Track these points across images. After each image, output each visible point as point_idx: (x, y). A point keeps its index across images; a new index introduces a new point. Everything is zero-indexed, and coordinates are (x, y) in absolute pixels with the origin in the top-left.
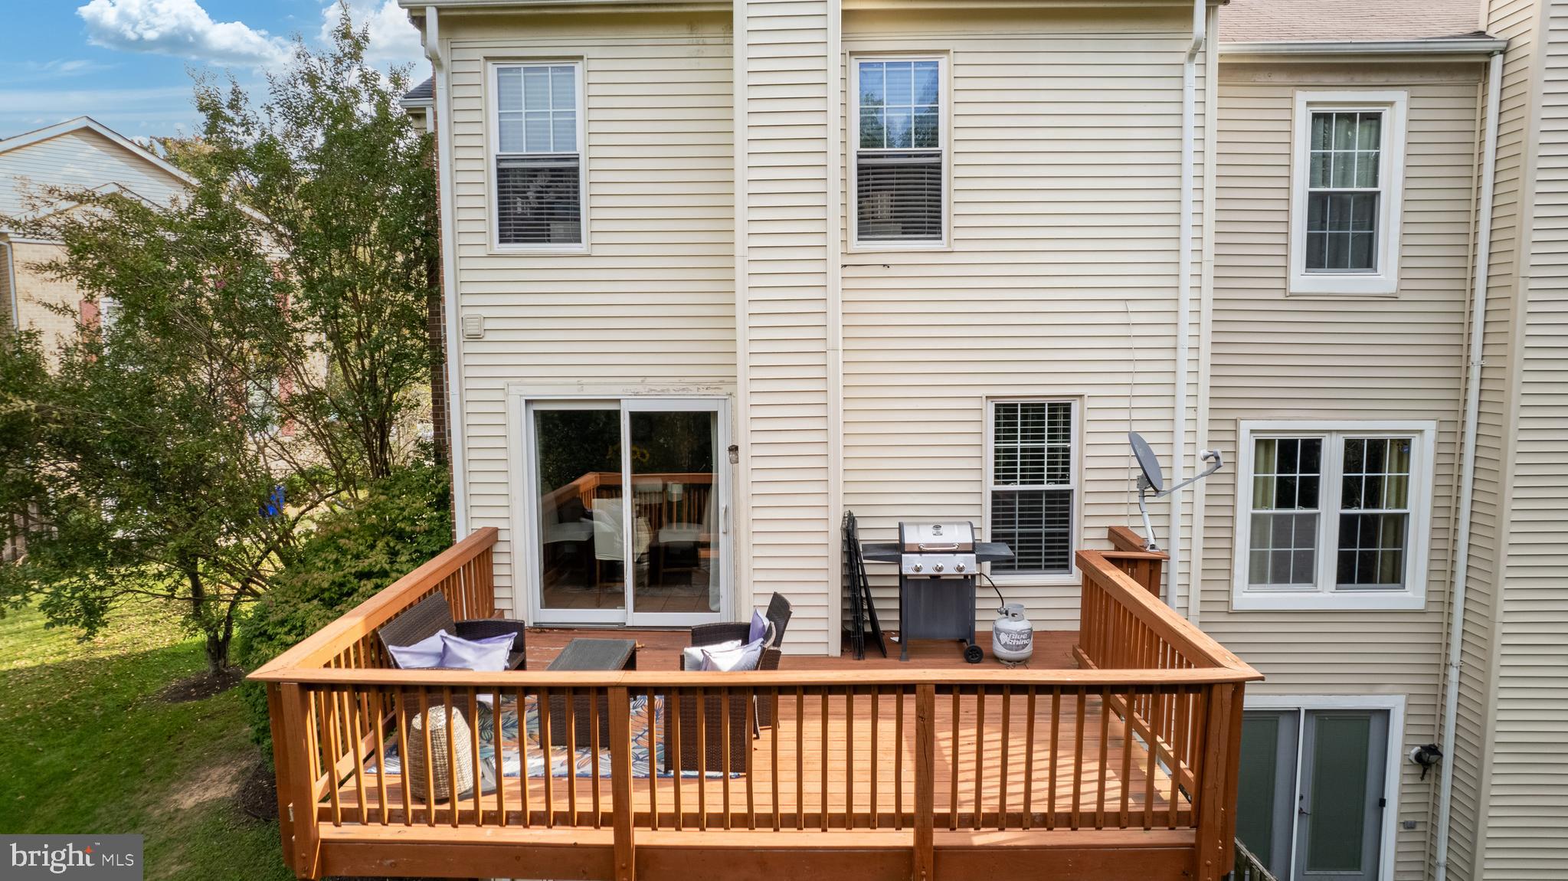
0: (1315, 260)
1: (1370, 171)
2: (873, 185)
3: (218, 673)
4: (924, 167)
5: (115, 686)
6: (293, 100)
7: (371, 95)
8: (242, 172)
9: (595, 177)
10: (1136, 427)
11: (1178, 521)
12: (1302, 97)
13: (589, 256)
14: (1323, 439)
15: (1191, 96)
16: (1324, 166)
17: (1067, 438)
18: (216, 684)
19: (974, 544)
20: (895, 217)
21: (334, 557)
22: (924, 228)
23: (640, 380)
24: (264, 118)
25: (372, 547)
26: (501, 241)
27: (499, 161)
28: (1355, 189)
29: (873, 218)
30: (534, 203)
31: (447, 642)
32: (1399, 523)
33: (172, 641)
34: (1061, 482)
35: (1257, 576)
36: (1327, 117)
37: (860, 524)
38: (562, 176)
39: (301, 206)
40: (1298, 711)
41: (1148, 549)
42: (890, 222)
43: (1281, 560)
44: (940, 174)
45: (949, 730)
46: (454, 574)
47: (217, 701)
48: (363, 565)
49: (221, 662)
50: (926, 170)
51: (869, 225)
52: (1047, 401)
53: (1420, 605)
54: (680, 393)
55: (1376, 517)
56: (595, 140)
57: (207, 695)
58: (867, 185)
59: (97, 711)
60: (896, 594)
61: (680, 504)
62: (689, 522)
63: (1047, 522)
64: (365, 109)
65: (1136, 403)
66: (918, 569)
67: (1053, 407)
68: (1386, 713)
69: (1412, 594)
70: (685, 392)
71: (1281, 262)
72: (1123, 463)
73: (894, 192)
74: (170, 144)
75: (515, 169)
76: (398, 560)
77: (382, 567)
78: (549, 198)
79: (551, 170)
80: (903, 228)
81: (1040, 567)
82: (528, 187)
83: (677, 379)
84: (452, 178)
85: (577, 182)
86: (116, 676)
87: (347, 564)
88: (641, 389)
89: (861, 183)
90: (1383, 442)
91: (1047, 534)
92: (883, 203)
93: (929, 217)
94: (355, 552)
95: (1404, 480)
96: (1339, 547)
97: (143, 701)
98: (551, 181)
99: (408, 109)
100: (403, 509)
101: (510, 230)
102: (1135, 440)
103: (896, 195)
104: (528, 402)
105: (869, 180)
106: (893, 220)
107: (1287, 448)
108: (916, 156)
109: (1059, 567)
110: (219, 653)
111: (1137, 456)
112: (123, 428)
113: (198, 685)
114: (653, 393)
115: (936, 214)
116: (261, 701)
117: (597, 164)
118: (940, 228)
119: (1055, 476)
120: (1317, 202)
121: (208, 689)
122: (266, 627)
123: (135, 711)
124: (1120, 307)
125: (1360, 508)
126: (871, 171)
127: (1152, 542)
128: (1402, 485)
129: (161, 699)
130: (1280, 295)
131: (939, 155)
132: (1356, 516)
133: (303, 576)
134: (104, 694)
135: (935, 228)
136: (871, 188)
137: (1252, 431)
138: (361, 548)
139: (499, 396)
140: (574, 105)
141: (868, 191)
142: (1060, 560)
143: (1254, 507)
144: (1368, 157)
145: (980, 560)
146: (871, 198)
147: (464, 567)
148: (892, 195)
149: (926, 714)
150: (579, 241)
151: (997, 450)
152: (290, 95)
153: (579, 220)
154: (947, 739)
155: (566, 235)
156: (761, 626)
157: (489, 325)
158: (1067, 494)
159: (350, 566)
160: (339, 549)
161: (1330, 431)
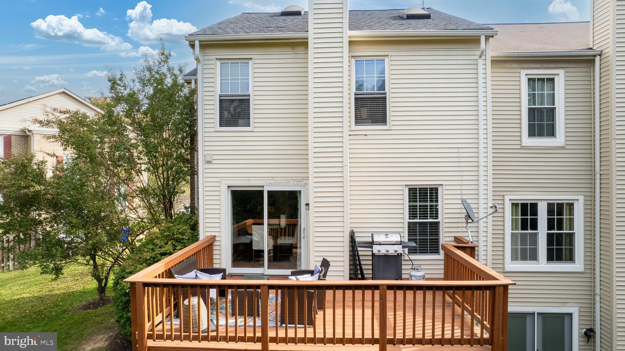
0: (531, 134)
1: (552, 100)
2: (360, 105)
3: (101, 299)
4: (380, 98)
5: (61, 304)
6: (143, 77)
7: (171, 76)
8: (122, 104)
9: (256, 102)
10: (464, 197)
11: (482, 234)
12: (523, 72)
13: (253, 132)
14: (538, 203)
15: (481, 71)
16: (533, 98)
17: (437, 201)
18: (101, 303)
19: (401, 241)
20: (369, 117)
21: (152, 247)
22: (380, 121)
23: (271, 178)
24: (132, 84)
25: (166, 244)
26: (220, 126)
27: (220, 96)
28: (546, 106)
29: (360, 117)
30: (233, 112)
31: (197, 273)
32: (571, 236)
33: (84, 287)
34: (435, 219)
35: (514, 258)
36: (534, 80)
37: (356, 235)
38: (243, 102)
39: (143, 117)
40: (534, 313)
41: (470, 243)
42: (367, 119)
43: (524, 251)
44: (386, 101)
45: (392, 312)
46: (199, 251)
47: (100, 310)
48: (163, 250)
49: (103, 295)
50: (381, 99)
51: (359, 120)
52: (429, 187)
53: (582, 270)
54: (287, 183)
55: (561, 234)
56: (256, 89)
57: (97, 308)
58: (358, 105)
59: (53, 313)
60: (371, 262)
61: (285, 228)
62: (289, 236)
63: (430, 234)
64: (169, 81)
65: (464, 187)
66: (379, 251)
67: (431, 189)
68: (571, 315)
69: (578, 265)
70: (289, 183)
71: (518, 134)
72: (459, 211)
73: (369, 108)
74: (92, 99)
75: (225, 100)
76: (177, 248)
77: (170, 251)
78: (238, 110)
79: (240, 100)
80: (372, 121)
81: (427, 252)
82: (231, 106)
83: (286, 178)
84: (202, 103)
85: (249, 104)
86: (62, 300)
87: (157, 250)
88: (272, 182)
89: (356, 104)
90: (562, 204)
91: (430, 239)
92: (364, 112)
93: (382, 117)
94: (160, 245)
95: (572, 219)
96: (547, 246)
97: (72, 310)
98: (239, 104)
99: (185, 80)
100: (179, 229)
101: (224, 122)
102: (464, 201)
103: (369, 109)
104: (229, 187)
105: (359, 103)
106: (368, 118)
107: (524, 206)
108: (377, 94)
109: (435, 252)
110: (102, 291)
111: (465, 208)
112: (75, 197)
113: (93, 304)
114: (276, 183)
115: (384, 116)
116: (121, 304)
117: (256, 98)
118: (386, 121)
119: (433, 216)
120: (531, 111)
121: (98, 305)
122: (124, 275)
123: (68, 313)
124: (456, 150)
125: (555, 230)
126: (360, 100)
127: (471, 240)
128: (571, 221)
129: (79, 309)
130: (519, 147)
131: (385, 94)
132: (553, 234)
133: (139, 255)
134: (57, 307)
135: (384, 121)
136: (360, 106)
137: (510, 200)
138: (163, 244)
139: (218, 184)
140: (248, 76)
141: (359, 107)
142: (435, 250)
143: (512, 230)
144: (550, 94)
145: (403, 247)
146: (359, 110)
147: (203, 249)
148: (368, 109)
149: (384, 297)
150: (250, 126)
151: (410, 206)
152: (142, 75)
153: (249, 118)
154: (392, 315)
155: (244, 124)
156: (318, 270)
157: (215, 157)
158: (438, 223)
159: (158, 251)
160: (154, 244)
161: (541, 200)
